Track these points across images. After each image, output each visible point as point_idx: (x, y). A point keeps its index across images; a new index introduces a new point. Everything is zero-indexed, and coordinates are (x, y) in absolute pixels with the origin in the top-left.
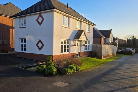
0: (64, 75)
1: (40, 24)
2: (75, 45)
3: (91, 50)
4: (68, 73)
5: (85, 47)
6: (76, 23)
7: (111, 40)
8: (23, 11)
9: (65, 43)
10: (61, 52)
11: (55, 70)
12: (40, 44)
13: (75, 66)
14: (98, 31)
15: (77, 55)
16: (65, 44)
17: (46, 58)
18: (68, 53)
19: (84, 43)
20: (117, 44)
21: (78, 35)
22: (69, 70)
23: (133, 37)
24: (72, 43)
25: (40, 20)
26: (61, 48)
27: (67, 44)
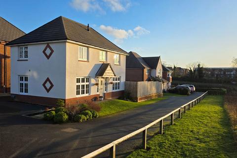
0: (76, 122)
1: (48, 57)
2: (97, 84)
3: (123, 89)
4: (81, 120)
5: (114, 85)
6: (99, 53)
7: (159, 72)
8: (27, 34)
9: (83, 81)
10: (77, 94)
11: (66, 117)
12: (48, 84)
13: (91, 111)
14: (139, 60)
15: (101, 97)
16: (83, 84)
17: (55, 103)
18: (87, 95)
19: (111, 81)
20: (171, 77)
21: (101, 70)
22: (83, 117)
23: (199, 65)
24: (93, 81)
25: (48, 52)
26: (77, 89)
27: (85, 83)
